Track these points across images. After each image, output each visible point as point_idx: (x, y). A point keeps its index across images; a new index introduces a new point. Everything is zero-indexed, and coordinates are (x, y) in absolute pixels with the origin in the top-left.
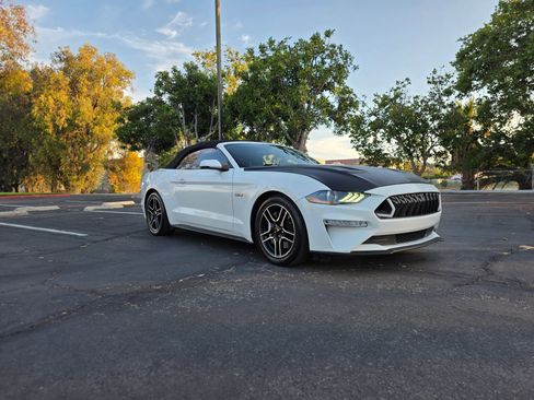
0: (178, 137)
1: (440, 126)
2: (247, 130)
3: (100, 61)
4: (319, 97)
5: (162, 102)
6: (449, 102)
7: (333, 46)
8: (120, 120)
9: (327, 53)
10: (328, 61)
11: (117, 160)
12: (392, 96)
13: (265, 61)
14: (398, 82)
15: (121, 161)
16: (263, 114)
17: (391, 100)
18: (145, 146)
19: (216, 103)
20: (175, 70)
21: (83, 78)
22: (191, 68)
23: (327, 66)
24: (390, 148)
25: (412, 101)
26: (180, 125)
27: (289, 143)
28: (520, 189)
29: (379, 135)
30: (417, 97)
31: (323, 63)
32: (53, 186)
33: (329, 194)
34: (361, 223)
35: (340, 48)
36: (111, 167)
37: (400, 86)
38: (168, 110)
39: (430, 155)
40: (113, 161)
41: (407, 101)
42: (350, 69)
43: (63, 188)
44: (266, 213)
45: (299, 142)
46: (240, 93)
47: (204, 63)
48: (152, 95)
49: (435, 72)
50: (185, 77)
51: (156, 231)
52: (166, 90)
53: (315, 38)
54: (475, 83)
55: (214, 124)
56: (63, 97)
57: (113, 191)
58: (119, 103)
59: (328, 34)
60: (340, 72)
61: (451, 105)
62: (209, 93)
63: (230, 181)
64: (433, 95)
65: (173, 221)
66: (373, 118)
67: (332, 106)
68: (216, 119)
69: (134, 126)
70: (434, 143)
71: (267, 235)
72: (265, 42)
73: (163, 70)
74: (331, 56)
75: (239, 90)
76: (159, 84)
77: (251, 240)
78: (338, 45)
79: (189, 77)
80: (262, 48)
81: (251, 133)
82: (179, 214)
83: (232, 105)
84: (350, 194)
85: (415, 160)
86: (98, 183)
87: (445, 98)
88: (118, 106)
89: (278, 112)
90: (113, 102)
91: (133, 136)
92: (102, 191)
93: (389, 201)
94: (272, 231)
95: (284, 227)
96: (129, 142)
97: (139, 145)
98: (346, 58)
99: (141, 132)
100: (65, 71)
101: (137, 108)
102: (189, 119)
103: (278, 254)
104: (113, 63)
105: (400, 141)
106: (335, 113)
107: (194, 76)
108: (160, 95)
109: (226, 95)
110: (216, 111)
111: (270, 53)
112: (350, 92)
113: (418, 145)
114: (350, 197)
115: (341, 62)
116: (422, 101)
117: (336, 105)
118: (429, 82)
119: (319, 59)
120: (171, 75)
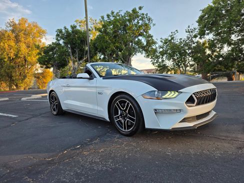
0: (69, 61)
1: (192, 52)
2: (102, 56)
3: (29, 25)
4: (137, 39)
5: (59, 44)
6: (196, 41)
7: (143, 14)
8: (39, 54)
9: (140, 17)
10: (140, 22)
11: (40, 73)
12: (170, 38)
13: (110, 22)
14: (172, 33)
15: (42, 73)
16: (110, 49)
17: (169, 41)
18: (53, 66)
19: (87, 44)
20: (65, 28)
21: (21, 34)
22: (73, 27)
23: (140, 24)
24: (169, 63)
25: (179, 41)
26: (69, 55)
27: (123, 62)
28: (228, 80)
29: (164, 57)
30: (181, 39)
31: (138, 23)
32: (10, 86)
33: (156, 93)
34: (177, 110)
35: (147, 15)
36: (37, 77)
37: (173, 34)
38: (63, 48)
39: (188, 66)
40: (38, 74)
41: (177, 41)
42: (151, 25)
43: (15, 87)
44: (117, 104)
45: (128, 62)
46: (98, 38)
47: (80, 25)
48: (55, 41)
49: (189, 27)
50: (70, 32)
51: (55, 113)
52: (61, 38)
53: (134, 11)
54: (207, 32)
55: (86, 55)
56: (12, 43)
57: (39, 88)
58: (38, 45)
59: (140, 8)
60: (147, 27)
61: (197, 42)
62: (83, 39)
63: (94, 85)
64: (188, 38)
65: (64, 108)
66: (161, 50)
67: (143, 44)
68: (87, 52)
69: (46, 57)
70: (190, 61)
71: (118, 117)
72: (110, 13)
73: (59, 29)
74: (142, 19)
75: (97, 37)
76: (58, 35)
77: (108, 120)
78: (145, 13)
79: (73, 32)
80: (108, 16)
81: (104, 58)
82: (67, 103)
83: (94, 44)
84: (169, 92)
85: (181, 69)
86: (32, 84)
87: (194, 39)
88: (38, 47)
89: (117, 47)
90: (35, 45)
91: (46, 61)
92: (34, 88)
93: (193, 95)
94: (121, 115)
95: (129, 113)
96: (44, 64)
97: (50, 65)
98: (149, 20)
99: (50, 59)
100: (13, 31)
101: (47, 48)
102: (74, 52)
103: (125, 129)
104: (36, 26)
105: (174, 60)
106: (145, 47)
107: (75, 31)
108: (59, 41)
109: (91, 40)
110: (87, 48)
111: (112, 18)
112: (152, 37)
113: (182, 62)
114: (169, 94)
115: (147, 22)
116: (184, 41)
117: (145, 44)
118: (186, 32)
119: (136, 21)
120: (63, 31)
